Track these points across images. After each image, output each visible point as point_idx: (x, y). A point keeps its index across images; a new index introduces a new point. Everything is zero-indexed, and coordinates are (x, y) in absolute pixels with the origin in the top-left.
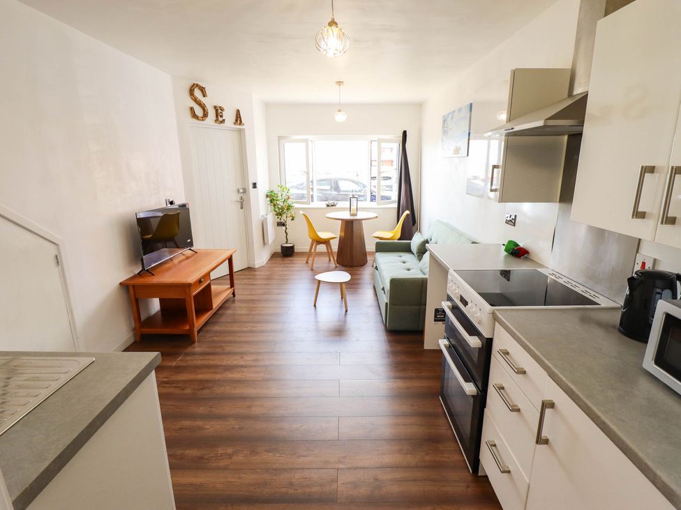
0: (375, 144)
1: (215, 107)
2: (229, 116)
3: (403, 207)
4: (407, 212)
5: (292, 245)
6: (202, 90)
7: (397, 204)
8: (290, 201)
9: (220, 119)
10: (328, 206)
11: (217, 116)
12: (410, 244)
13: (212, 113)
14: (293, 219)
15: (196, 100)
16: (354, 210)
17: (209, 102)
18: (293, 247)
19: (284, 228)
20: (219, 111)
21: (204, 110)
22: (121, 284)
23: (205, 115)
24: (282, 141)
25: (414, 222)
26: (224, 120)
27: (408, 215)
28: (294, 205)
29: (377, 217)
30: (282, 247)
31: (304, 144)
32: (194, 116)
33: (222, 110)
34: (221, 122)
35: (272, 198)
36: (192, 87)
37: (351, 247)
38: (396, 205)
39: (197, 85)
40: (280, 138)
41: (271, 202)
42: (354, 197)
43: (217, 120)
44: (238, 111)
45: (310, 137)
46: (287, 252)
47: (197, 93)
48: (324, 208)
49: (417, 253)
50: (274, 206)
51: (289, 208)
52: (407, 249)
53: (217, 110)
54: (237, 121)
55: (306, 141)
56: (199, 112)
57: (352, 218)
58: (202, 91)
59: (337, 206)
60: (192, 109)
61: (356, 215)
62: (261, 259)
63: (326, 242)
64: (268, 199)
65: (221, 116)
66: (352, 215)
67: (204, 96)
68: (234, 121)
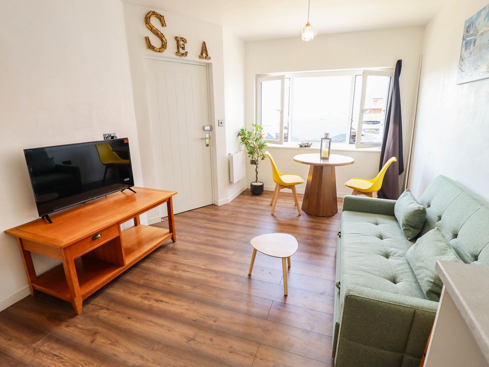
0: (360, 79)
1: (176, 38)
2: (193, 49)
3: (388, 152)
4: (394, 159)
5: (261, 184)
6: (161, 18)
7: (381, 147)
8: (262, 141)
9: (181, 51)
10: (301, 146)
11: (178, 48)
12: (393, 205)
13: (171, 45)
14: (263, 159)
15: (152, 29)
16: (325, 153)
17: (169, 33)
18: (262, 187)
19: (255, 166)
20: (180, 43)
21: (162, 40)
22: (5, 232)
23: (164, 46)
24: (260, 79)
25: (401, 170)
26: (187, 52)
27: (393, 163)
28: (266, 144)
29: (353, 163)
30: (252, 185)
31: (280, 81)
32: (150, 47)
33: (184, 41)
34: (183, 54)
35: (243, 137)
36: (148, 13)
37: (319, 194)
38: (379, 149)
39: (154, 13)
40: (258, 76)
41: (243, 141)
42: (326, 138)
43: (178, 53)
44: (204, 43)
45: (287, 74)
46: (257, 191)
47: (154, 22)
48: (297, 149)
49: (404, 225)
50: (246, 144)
51: (261, 146)
52: (389, 212)
53: (178, 41)
54: (202, 54)
55: (282, 78)
56: (156, 42)
57: (322, 162)
58: (160, 20)
59: (312, 147)
60: (147, 39)
61: (327, 159)
62: (227, 196)
63: (291, 186)
64: (240, 137)
65: (183, 48)
66: (322, 158)
67: (163, 26)
68: (199, 53)
